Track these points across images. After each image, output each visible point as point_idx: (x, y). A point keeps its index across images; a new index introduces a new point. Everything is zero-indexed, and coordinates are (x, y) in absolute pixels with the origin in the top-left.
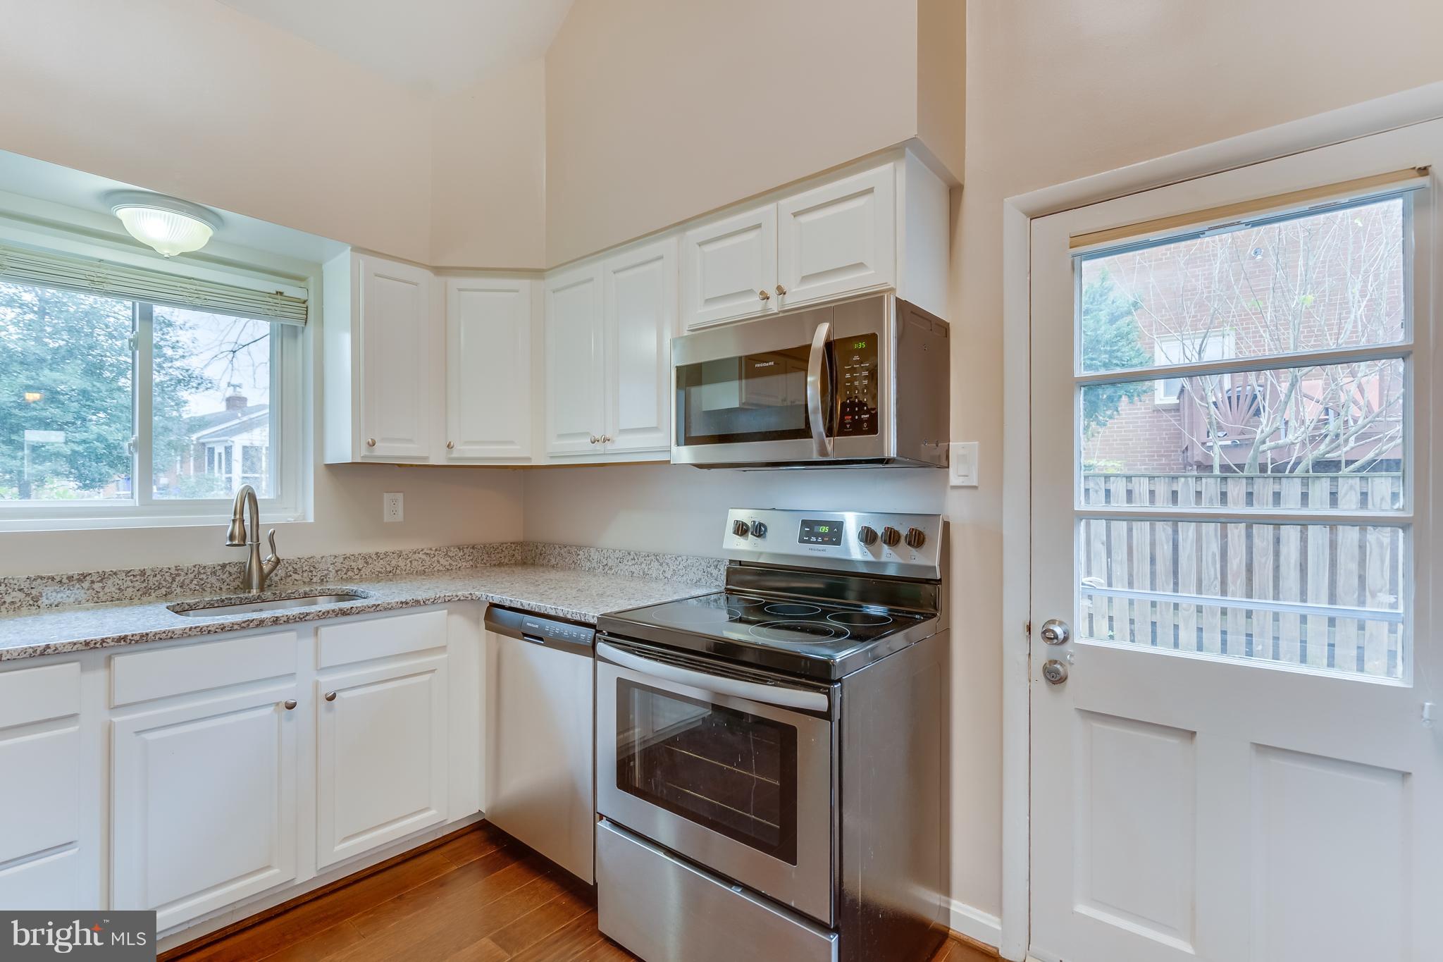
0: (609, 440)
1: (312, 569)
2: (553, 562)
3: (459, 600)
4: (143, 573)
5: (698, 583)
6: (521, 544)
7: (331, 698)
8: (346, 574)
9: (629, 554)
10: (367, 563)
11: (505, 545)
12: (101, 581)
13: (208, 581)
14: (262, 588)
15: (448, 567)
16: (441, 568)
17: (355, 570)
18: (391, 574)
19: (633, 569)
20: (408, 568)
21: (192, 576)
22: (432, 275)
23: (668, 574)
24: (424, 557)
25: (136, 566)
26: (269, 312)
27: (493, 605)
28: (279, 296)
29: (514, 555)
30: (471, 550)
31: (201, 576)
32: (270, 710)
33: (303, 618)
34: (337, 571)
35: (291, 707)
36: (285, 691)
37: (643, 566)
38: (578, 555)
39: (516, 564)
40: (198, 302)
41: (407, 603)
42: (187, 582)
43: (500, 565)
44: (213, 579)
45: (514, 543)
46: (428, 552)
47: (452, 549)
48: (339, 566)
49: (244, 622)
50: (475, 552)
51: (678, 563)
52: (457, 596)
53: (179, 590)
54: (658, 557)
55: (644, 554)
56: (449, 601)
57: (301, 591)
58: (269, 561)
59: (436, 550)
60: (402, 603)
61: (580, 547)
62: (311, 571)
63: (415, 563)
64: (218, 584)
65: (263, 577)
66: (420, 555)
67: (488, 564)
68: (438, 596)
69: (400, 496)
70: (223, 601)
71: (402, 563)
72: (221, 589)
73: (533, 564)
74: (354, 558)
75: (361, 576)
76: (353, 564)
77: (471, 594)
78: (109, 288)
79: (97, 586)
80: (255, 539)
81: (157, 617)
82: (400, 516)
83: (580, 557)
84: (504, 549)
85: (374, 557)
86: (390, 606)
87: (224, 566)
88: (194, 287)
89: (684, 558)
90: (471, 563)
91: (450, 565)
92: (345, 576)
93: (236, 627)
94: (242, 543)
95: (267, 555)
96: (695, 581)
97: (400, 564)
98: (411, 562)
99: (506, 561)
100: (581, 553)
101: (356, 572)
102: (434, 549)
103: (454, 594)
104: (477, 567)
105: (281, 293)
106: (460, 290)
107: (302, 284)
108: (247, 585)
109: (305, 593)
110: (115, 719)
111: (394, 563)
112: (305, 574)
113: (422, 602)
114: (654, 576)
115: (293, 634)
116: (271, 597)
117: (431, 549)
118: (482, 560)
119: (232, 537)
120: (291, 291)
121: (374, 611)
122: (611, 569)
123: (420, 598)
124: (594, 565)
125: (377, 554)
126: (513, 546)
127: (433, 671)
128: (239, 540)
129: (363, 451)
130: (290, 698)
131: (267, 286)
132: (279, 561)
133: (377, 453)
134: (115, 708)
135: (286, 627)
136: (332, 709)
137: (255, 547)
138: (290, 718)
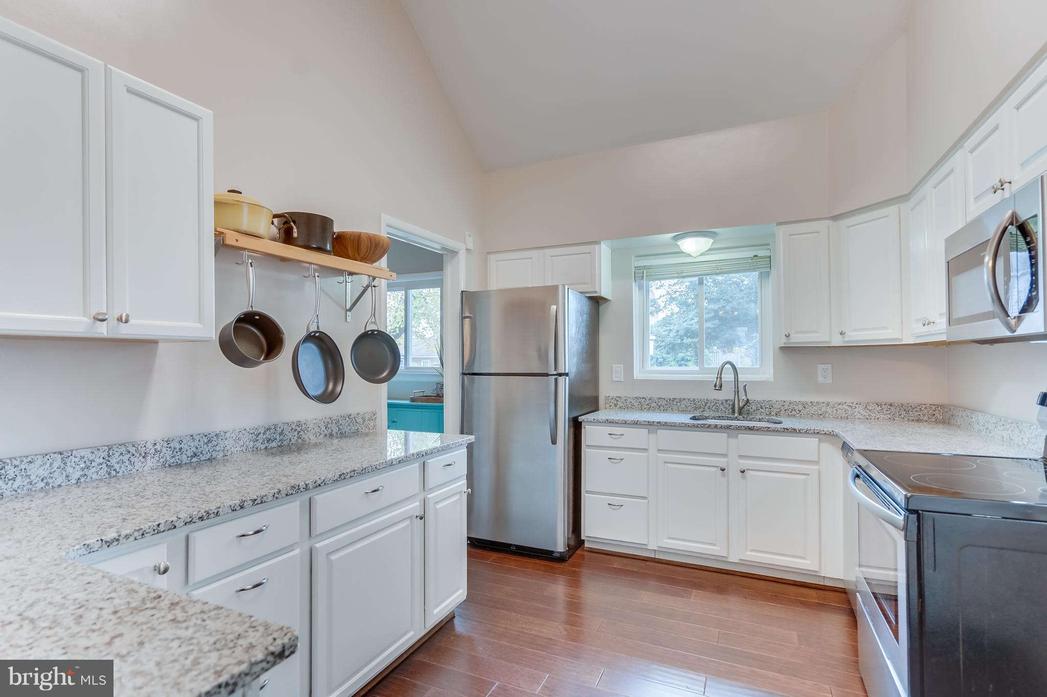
0: (933, 323)
1: (771, 407)
2: (958, 423)
3: (825, 433)
4: (694, 400)
6: (942, 406)
7: (743, 472)
8: (791, 412)
10: (805, 407)
11: (924, 406)
12: (679, 402)
13: (720, 407)
14: (740, 414)
15: (868, 417)
16: (861, 417)
17: (797, 411)
18: (822, 416)
20: (834, 414)
21: (713, 404)
22: (832, 222)
24: (847, 408)
25: (692, 398)
26: (750, 268)
28: (755, 258)
29: (934, 415)
30: (889, 407)
31: (717, 405)
32: (715, 469)
34: (785, 410)
35: (723, 470)
36: (722, 462)
38: (972, 418)
39: (937, 422)
40: (718, 271)
41: (787, 430)
42: (711, 406)
43: (919, 420)
44: (722, 407)
45: (934, 405)
46: (851, 405)
47: (871, 404)
48: (787, 407)
50: (892, 408)
52: (824, 431)
53: (708, 410)
56: (817, 433)
57: (757, 417)
58: (743, 400)
59: (857, 404)
60: (784, 428)
61: (973, 411)
62: (770, 409)
63: (839, 411)
64: (724, 409)
65: (741, 409)
66: (844, 406)
67: (906, 419)
68: (809, 429)
69: (828, 367)
70: (720, 417)
71: (829, 410)
72: (725, 412)
73: (949, 423)
74: (797, 404)
76: (796, 407)
77: (833, 431)
78: (684, 274)
79: (678, 404)
80: (736, 388)
82: (829, 381)
83: (973, 420)
84: (923, 409)
85: (810, 404)
86: (776, 429)
87: (727, 401)
88: (715, 265)
90: (889, 416)
91: (869, 415)
92: (790, 414)
94: (720, 389)
95: (743, 397)
98: (836, 410)
99: (926, 418)
101: (798, 412)
102: (855, 403)
103: (822, 429)
104: (894, 420)
105: (756, 256)
106: (848, 227)
107: (767, 247)
108: (733, 412)
109: (760, 419)
110: (658, 455)
111: (823, 409)
112: (767, 410)
113: (798, 431)
115: (725, 435)
116: (742, 419)
117: (852, 403)
118: (900, 415)
119: (715, 386)
120: (761, 253)
121: (767, 431)
123: (796, 428)
124: (981, 428)
125: (811, 402)
126: (933, 408)
127: (808, 475)
128: (719, 387)
129: (784, 340)
130: (723, 466)
131: (749, 254)
132: (748, 400)
133: (792, 341)
134: (659, 450)
135: (722, 430)
136: (744, 477)
137: (737, 392)
138: (723, 476)
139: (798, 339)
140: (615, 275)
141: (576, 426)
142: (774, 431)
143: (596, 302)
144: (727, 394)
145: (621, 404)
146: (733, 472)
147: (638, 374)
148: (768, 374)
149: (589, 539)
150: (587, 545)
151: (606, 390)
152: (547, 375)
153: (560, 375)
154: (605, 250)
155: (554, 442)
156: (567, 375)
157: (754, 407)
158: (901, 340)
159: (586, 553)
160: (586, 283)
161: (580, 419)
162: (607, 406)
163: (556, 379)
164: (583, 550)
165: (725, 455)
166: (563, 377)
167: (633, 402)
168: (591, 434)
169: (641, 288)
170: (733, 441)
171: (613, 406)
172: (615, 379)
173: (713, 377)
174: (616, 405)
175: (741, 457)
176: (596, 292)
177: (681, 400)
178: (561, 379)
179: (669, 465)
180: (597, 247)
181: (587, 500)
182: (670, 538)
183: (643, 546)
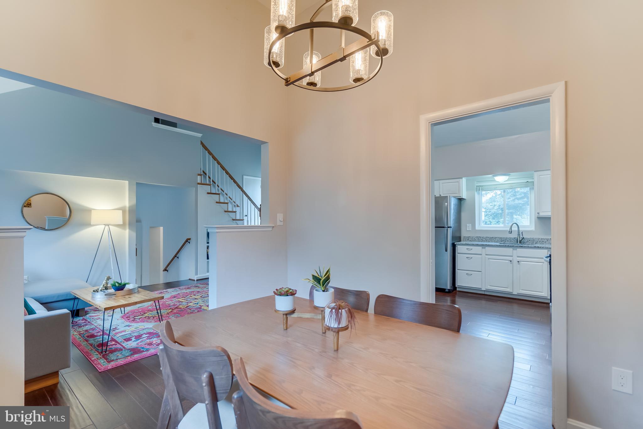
7: (518, 262)
21: (508, 239)
25: (500, 237)
26: (526, 186)
28: (527, 182)
31: (510, 239)
32: (508, 261)
33: (513, 246)
35: (511, 261)
36: (510, 258)
40: (512, 187)
41: (536, 247)
44: (513, 240)
48: (540, 241)
49: (504, 245)
52: (549, 247)
58: (521, 238)
60: (534, 246)
62: (533, 240)
65: (520, 241)
70: (512, 243)
72: (514, 242)
74: (544, 239)
78: (497, 189)
80: (518, 233)
81: (496, 243)
87: (514, 238)
88: (511, 185)
93: (502, 246)
95: (521, 236)
107: (532, 178)
108: (517, 242)
116: (521, 244)
119: (509, 232)
120: (529, 181)
121: (528, 247)
127: (543, 263)
128: (511, 232)
129: (537, 215)
130: (511, 260)
131: (525, 181)
132: (523, 238)
133: (540, 215)
134: (486, 255)
135: (510, 247)
136: (519, 264)
137: (519, 235)
138: (511, 263)
139: (543, 214)
140: (467, 189)
141: (454, 246)
142: (530, 247)
143: (460, 200)
144: (514, 235)
145: (470, 239)
146: (515, 262)
147: (477, 228)
148: (533, 228)
149: (458, 287)
150: (458, 289)
151: (464, 234)
152: (444, 227)
153: (449, 227)
154: (464, 180)
155: (446, 251)
156: (451, 227)
157: (526, 241)
159: (457, 292)
160: (457, 193)
161: (455, 243)
162: (464, 240)
163: (447, 229)
164: (456, 291)
165: (512, 256)
166: (449, 228)
167: (475, 238)
168: (460, 249)
169: (479, 194)
170: (515, 251)
171: (467, 240)
172: (468, 230)
173: (508, 229)
175: (518, 257)
176: (461, 197)
177: (495, 238)
178: (449, 229)
179: (489, 260)
180: (461, 180)
181: (458, 273)
182: (490, 286)
183: (480, 289)
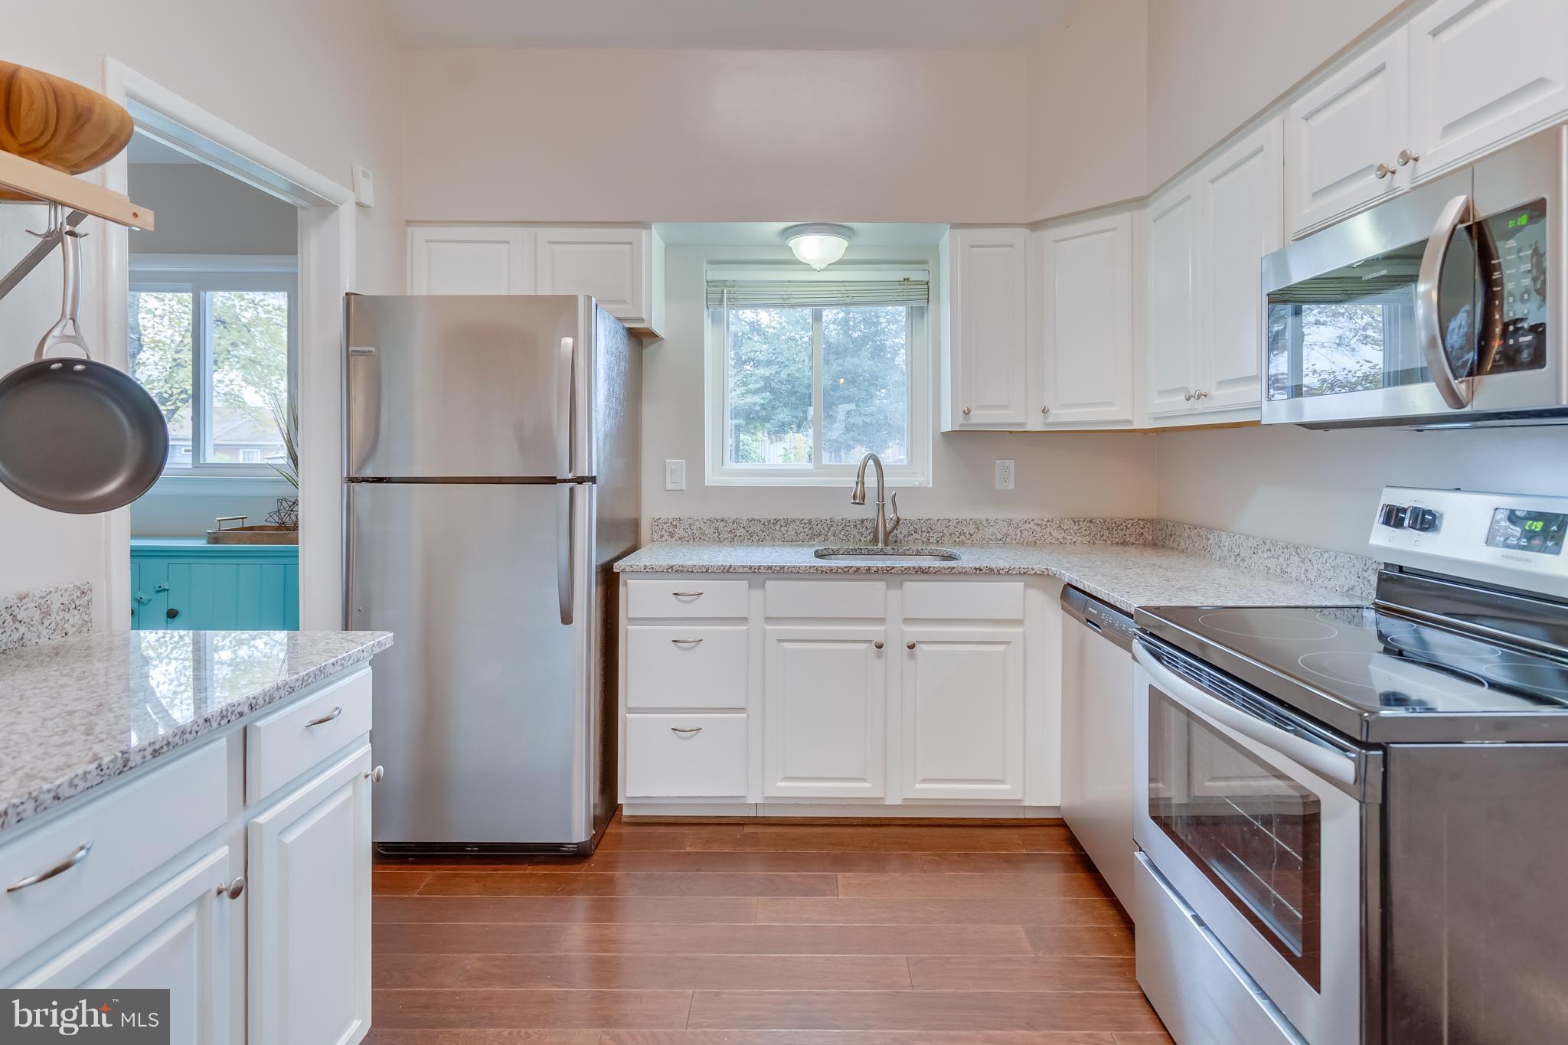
0: (1205, 396)
1: (930, 530)
2: (1183, 546)
3: (1035, 574)
4: (810, 522)
5: (1351, 592)
6: (1152, 521)
7: (911, 647)
8: (958, 537)
9: (1264, 543)
10: (978, 529)
11: (1131, 522)
12: (786, 526)
13: (852, 532)
14: (886, 543)
15: (1062, 541)
16: (1053, 541)
17: (967, 535)
19: (1268, 563)
20: (1018, 538)
21: (840, 527)
22: (1030, 232)
23: (1312, 575)
24: (1035, 527)
25: (806, 516)
26: (898, 298)
27: (1069, 585)
28: (906, 283)
29: (1142, 534)
30: (1088, 525)
31: (848, 528)
32: (864, 646)
33: (888, 571)
34: (951, 534)
35: (880, 646)
36: (875, 631)
37: (1281, 560)
38: (1209, 539)
39: (1145, 545)
40: (848, 300)
41: (981, 570)
42: (838, 532)
43: (1124, 543)
44: (855, 532)
45: (1142, 520)
46: (1040, 523)
47: (1066, 521)
49: (846, 567)
50: (1092, 526)
51: (1324, 561)
52: (1033, 570)
53: (832, 538)
54: (1299, 550)
55: (1282, 544)
56: (1024, 573)
57: (914, 549)
58: (892, 519)
59: (1048, 521)
60: (976, 569)
61: (1210, 530)
62: (929, 532)
63: (1025, 533)
64: (858, 536)
65: (887, 535)
66: (1031, 526)
67: (1109, 542)
68: (1012, 567)
69: (1011, 463)
70: (856, 550)
71: (1012, 532)
72: (860, 540)
73: (1163, 546)
74: (967, 523)
75: (973, 540)
76: (965, 529)
77: (1047, 569)
78: (793, 301)
79: (784, 529)
80: (881, 500)
81: (802, 557)
82: (1011, 486)
83: (1210, 542)
84: (1129, 526)
85: (985, 523)
86: (964, 571)
87: (862, 521)
88: (844, 288)
89: (1333, 554)
90: (1089, 539)
91: (1064, 538)
92: (957, 540)
93: (840, 570)
94: (862, 502)
95: (890, 514)
96: (1346, 588)
97: (1010, 532)
98: (1021, 531)
99: (1132, 539)
100: (1211, 537)
102: (1046, 520)
103: (1030, 567)
104: (1094, 543)
105: (907, 279)
106: (1056, 241)
107: (925, 267)
108: (875, 540)
109: (918, 551)
110: (768, 627)
111: (1004, 530)
112: (924, 534)
113: (996, 571)
114: (1294, 575)
115: (883, 584)
116: (891, 552)
117: (1042, 520)
118: (1102, 536)
119: (855, 497)
120: (916, 275)
121: (951, 574)
122: (1243, 560)
123: (994, 566)
124: (1226, 553)
125: (987, 520)
126: (1142, 523)
127: (1008, 643)
128: (860, 499)
129: (961, 419)
130: (879, 639)
131: (897, 274)
132: (898, 520)
133: (974, 421)
134: (767, 619)
135: (877, 576)
136: (912, 657)
137: (881, 507)
138: (879, 656)
139: (983, 418)
140: (671, 293)
141: (609, 580)
142: (960, 573)
143: (639, 338)
144: (868, 511)
145: (682, 533)
146: (895, 649)
147: (712, 478)
148: (924, 476)
150: (626, 814)
151: (653, 508)
152: (552, 480)
153: (580, 480)
154: (655, 240)
155: (567, 618)
156: (593, 480)
157: (905, 531)
158: (1129, 422)
159: (624, 831)
160: (623, 302)
161: (617, 567)
162: (656, 536)
163: (572, 490)
164: (620, 823)
165: (881, 620)
166: (586, 485)
167: (704, 527)
168: (638, 595)
169: (717, 320)
170: (894, 594)
171: (666, 537)
172: (670, 486)
173: (850, 481)
174: (672, 535)
175: (907, 621)
176: (641, 320)
177: (788, 523)
178: (582, 490)
179: (786, 645)
180: (644, 233)
181: (628, 723)
182: (787, 779)
183: (737, 801)
